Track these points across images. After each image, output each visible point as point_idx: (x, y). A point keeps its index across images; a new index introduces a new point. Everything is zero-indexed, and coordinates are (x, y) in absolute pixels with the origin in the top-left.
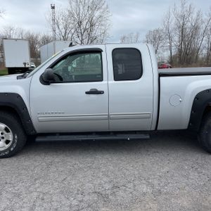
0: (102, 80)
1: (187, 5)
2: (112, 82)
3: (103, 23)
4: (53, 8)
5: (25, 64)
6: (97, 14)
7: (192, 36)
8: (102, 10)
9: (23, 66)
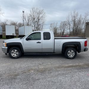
0: (40, 40)
1: (76, 12)
2: (43, 40)
3: (43, 19)
4: (23, 12)
5: (13, 34)
6: (41, 16)
7: (78, 24)
8: (42, 14)
9: (12, 35)
